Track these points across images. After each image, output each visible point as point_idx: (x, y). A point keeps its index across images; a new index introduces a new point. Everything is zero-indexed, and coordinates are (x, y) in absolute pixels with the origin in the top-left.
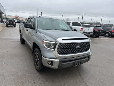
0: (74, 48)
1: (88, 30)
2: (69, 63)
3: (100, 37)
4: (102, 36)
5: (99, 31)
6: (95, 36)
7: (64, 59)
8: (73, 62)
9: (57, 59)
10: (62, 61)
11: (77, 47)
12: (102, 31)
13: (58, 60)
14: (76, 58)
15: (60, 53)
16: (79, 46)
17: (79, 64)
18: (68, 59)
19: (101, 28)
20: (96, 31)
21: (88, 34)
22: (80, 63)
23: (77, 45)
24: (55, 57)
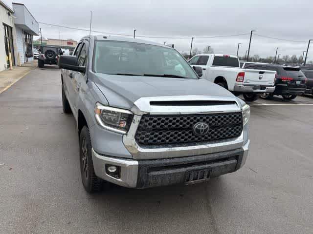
0: (188, 129)
1: (260, 78)
2: (171, 171)
3: (297, 99)
4: (303, 95)
5: (294, 81)
6: (280, 96)
7: (157, 162)
8: (183, 170)
9: (134, 160)
10: (147, 167)
11: (196, 126)
12: (303, 82)
13: (136, 163)
14: (193, 159)
15: (143, 141)
16: (202, 125)
17: (205, 178)
18: (168, 161)
19: (301, 72)
20: (286, 83)
21: (258, 90)
22: (206, 174)
23: (198, 121)
24: (127, 153)
